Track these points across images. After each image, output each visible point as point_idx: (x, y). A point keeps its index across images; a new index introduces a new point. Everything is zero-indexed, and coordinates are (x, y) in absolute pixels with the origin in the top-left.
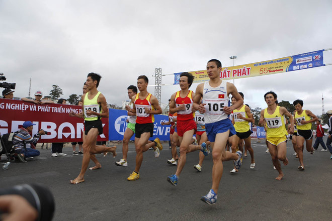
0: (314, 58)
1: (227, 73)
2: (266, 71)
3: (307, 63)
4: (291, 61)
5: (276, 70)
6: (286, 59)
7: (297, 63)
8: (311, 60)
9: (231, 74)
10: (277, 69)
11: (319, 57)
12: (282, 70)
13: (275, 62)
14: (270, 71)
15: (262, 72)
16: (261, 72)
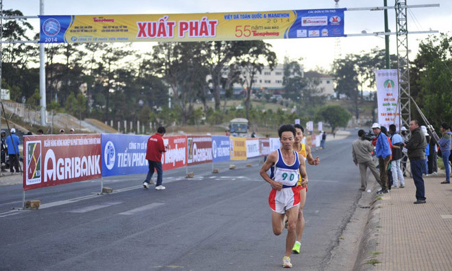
0: (331, 20)
1: (167, 27)
4: (293, 18)
6: (285, 14)
8: (326, 24)
10: (269, 31)
13: (265, 16)
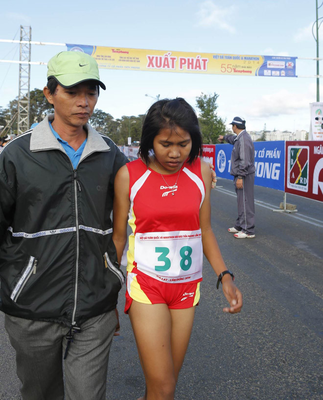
2: (229, 70)
3: (280, 70)
5: (244, 71)
7: (268, 67)
9: (177, 63)
11: (292, 65)
12: (251, 72)
14: (235, 71)
15: (225, 69)
16: (223, 70)
